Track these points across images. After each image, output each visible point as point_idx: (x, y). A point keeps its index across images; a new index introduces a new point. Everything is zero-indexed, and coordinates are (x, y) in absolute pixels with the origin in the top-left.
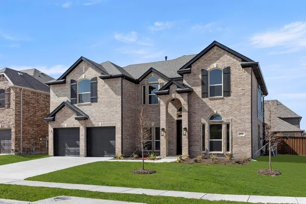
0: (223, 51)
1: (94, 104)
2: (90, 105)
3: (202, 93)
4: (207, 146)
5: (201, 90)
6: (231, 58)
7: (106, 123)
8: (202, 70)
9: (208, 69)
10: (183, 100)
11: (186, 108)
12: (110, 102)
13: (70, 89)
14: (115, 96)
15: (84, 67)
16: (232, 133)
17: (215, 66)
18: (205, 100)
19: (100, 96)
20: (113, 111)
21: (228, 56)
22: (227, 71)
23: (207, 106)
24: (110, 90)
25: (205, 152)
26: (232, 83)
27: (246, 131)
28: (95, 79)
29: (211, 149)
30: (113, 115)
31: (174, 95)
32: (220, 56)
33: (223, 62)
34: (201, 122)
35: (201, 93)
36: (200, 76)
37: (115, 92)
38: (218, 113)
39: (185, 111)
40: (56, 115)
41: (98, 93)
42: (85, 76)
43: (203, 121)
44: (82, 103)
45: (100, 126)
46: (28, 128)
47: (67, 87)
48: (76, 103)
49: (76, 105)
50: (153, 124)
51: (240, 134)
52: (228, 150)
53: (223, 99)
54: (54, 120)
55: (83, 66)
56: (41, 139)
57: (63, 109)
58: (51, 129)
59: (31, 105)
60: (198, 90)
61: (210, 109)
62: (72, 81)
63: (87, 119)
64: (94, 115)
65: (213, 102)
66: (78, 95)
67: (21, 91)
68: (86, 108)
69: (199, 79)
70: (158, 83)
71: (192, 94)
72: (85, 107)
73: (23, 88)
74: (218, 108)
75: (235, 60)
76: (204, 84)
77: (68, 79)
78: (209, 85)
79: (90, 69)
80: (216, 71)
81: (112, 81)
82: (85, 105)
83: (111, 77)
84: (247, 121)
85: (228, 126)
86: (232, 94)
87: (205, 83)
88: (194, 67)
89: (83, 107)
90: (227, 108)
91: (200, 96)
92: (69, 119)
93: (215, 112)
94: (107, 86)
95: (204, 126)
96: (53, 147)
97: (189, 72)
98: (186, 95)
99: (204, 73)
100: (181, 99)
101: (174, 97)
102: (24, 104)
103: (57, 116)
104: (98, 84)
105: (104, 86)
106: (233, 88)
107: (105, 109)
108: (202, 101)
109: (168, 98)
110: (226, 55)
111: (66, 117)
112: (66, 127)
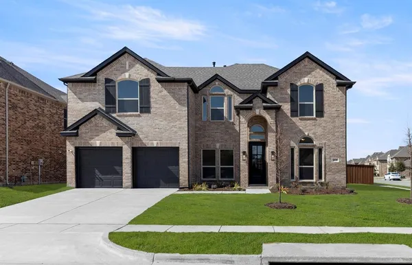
0: (314, 64)
1: (145, 116)
2: (139, 116)
3: (291, 111)
4: (296, 173)
5: (289, 107)
6: (324, 74)
7: (164, 141)
8: (291, 84)
9: (298, 84)
10: (270, 118)
11: (274, 128)
12: (170, 114)
13: (104, 92)
14: (177, 106)
15: (127, 63)
16: (325, 159)
17: (306, 81)
18: (294, 119)
19: (154, 105)
20: (175, 126)
21: (321, 72)
22: (320, 89)
23: (297, 127)
24: (170, 98)
25: (294, 180)
26: (325, 102)
27: (340, 156)
28: (148, 80)
29: (301, 177)
30: (176, 132)
31: (259, 111)
32: (313, 70)
33: (314, 77)
34: (289, 145)
35: (289, 111)
36: (289, 92)
37: (179, 101)
38: (310, 135)
39: (272, 131)
40: (80, 127)
41: (152, 100)
42: (130, 75)
43: (293, 144)
44: (125, 113)
45: (155, 145)
46: (16, 145)
47: (100, 88)
48: (115, 112)
49: (114, 115)
50: (218, 145)
51: (334, 160)
52: (320, 177)
53: (315, 119)
54: (77, 135)
55: (126, 60)
56: (33, 163)
57: (93, 119)
58: (70, 149)
59: (19, 110)
60: (286, 108)
61: (300, 130)
62: (108, 81)
63: (134, 135)
64: (145, 129)
65: (303, 123)
66: (117, 102)
67: (6, 87)
68: (132, 120)
69: (287, 94)
70: (224, 95)
71: (280, 112)
72: (130, 118)
73: (10, 82)
74: (310, 130)
75: (328, 77)
76: (293, 101)
77: (101, 77)
78: (299, 103)
79: (138, 66)
80: (307, 87)
81: (173, 86)
82: (131, 116)
83: (174, 81)
84: (341, 146)
85: (320, 150)
86: (325, 115)
87: (295, 99)
88: (281, 80)
89: (126, 118)
90: (319, 131)
91: (289, 115)
92: (103, 135)
93: (306, 134)
94: (165, 92)
95: (292, 150)
96: (74, 174)
97: (276, 85)
98: (273, 112)
99: (294, 88)
100: (268, 117)
101: (257, 113)
102: (10, 109)
103: (82, 129)
104: (152, 89)
105: (161, 92)
106: (326, 109)
107: (162, 123)
108: (291, 120)
109: (250, 114)
110: (318, 70)
111: (99, 131)
112: (98, 145)
